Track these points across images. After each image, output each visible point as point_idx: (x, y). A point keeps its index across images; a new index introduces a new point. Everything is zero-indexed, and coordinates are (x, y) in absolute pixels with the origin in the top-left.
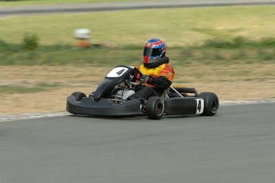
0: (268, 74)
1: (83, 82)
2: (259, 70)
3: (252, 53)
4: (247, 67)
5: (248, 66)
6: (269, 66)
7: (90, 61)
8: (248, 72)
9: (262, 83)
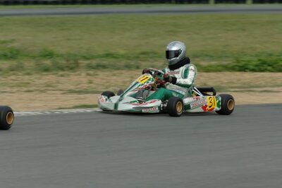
0: (49, 86)
5: (27, 77)
8: (28, 83)
9: (44, 95)
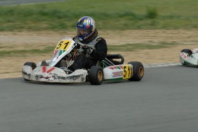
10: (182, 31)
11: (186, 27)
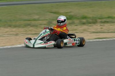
1: (8, 34)
2: (80, 29)
3: (77, 21)
4: (75, 27)
6: (85, 27)
7: (10, 26)
10: (2, 29)
11: (5, 26)
